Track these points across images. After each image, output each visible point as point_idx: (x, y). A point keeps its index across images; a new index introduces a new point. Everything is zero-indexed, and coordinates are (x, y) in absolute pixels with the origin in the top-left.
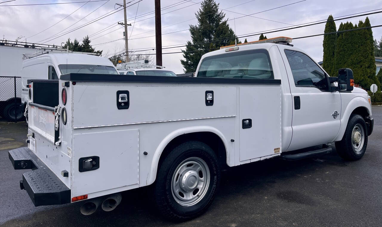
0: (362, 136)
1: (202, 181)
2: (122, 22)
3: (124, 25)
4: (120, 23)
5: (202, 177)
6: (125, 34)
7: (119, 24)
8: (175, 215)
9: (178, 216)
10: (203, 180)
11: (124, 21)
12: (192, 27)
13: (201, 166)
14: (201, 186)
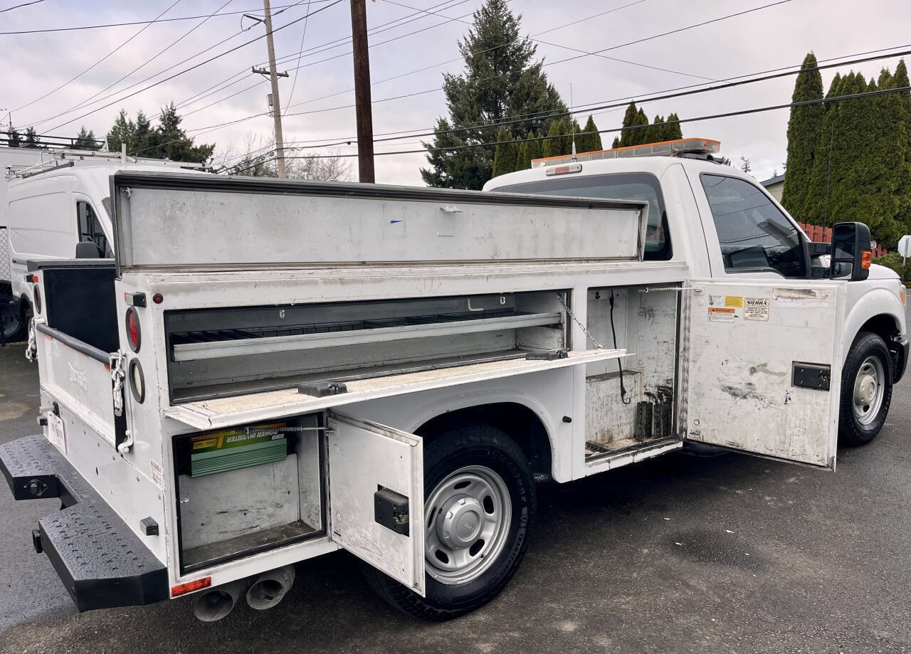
0: (879, 385)
1: (491, 521)
2: (262, 67)
3: (269, 76)
4: (257, 69)
5: (491, 511)
6: (274, 100)
7: (254, 71)
8: (428, 607)
9: (435, 609)
10: (495, 519)
11: (268, 64)
12: (451, 80)
13: (490, 484)
14: (488, 534)
